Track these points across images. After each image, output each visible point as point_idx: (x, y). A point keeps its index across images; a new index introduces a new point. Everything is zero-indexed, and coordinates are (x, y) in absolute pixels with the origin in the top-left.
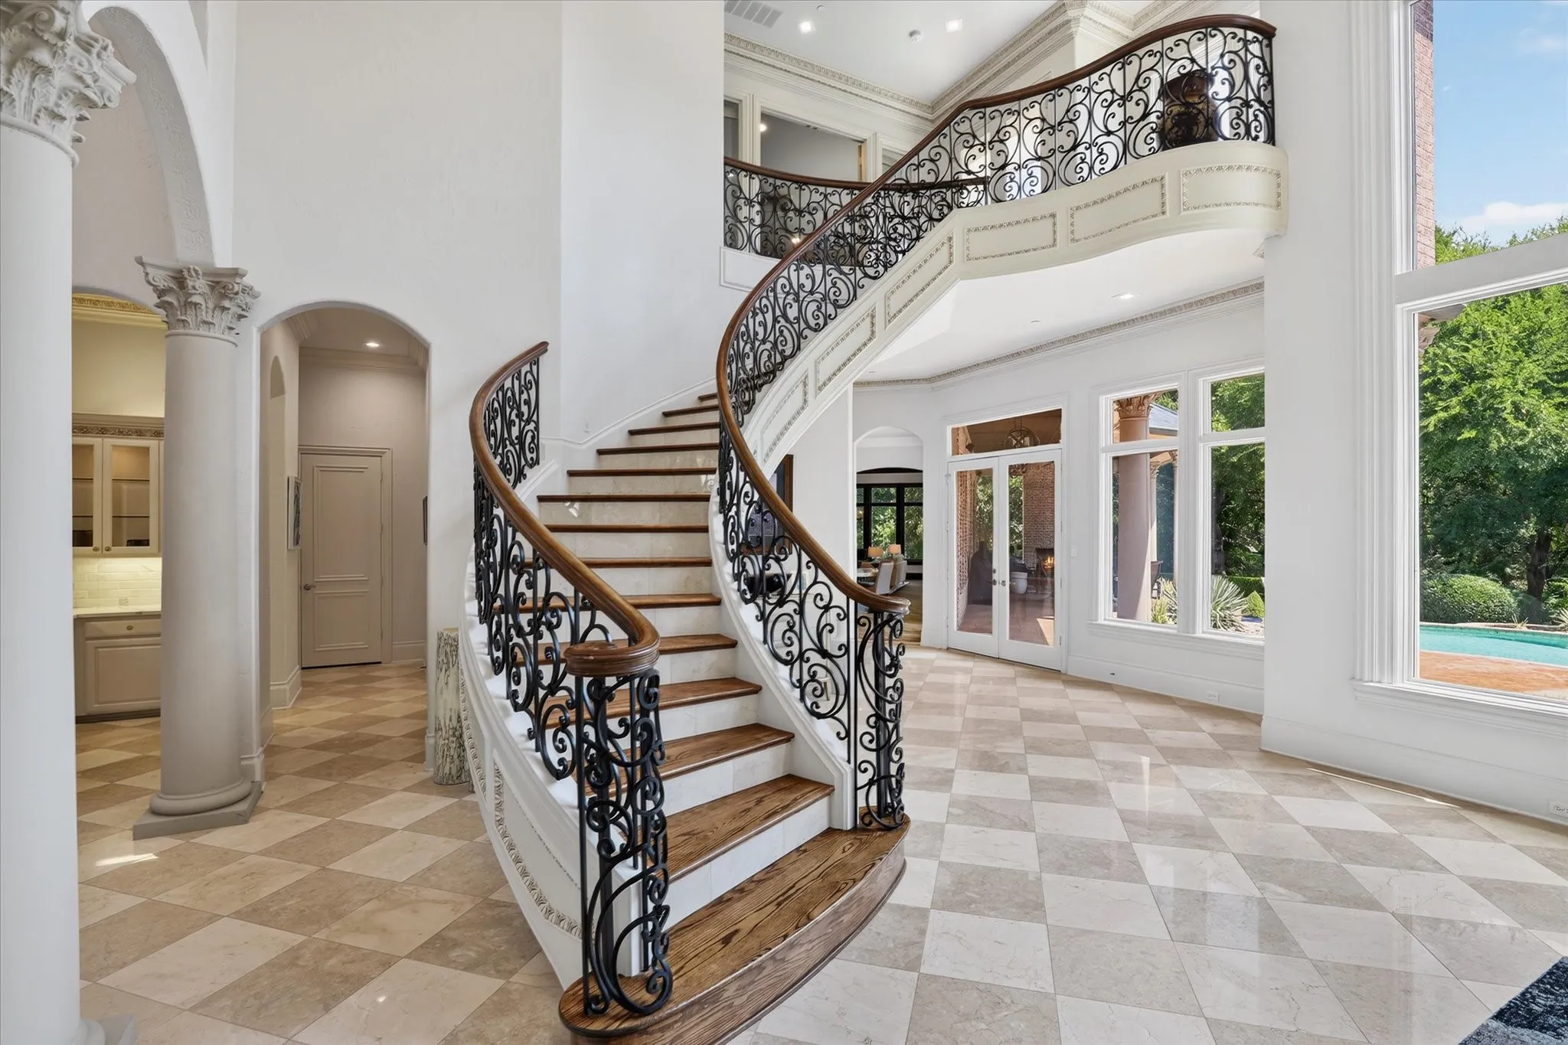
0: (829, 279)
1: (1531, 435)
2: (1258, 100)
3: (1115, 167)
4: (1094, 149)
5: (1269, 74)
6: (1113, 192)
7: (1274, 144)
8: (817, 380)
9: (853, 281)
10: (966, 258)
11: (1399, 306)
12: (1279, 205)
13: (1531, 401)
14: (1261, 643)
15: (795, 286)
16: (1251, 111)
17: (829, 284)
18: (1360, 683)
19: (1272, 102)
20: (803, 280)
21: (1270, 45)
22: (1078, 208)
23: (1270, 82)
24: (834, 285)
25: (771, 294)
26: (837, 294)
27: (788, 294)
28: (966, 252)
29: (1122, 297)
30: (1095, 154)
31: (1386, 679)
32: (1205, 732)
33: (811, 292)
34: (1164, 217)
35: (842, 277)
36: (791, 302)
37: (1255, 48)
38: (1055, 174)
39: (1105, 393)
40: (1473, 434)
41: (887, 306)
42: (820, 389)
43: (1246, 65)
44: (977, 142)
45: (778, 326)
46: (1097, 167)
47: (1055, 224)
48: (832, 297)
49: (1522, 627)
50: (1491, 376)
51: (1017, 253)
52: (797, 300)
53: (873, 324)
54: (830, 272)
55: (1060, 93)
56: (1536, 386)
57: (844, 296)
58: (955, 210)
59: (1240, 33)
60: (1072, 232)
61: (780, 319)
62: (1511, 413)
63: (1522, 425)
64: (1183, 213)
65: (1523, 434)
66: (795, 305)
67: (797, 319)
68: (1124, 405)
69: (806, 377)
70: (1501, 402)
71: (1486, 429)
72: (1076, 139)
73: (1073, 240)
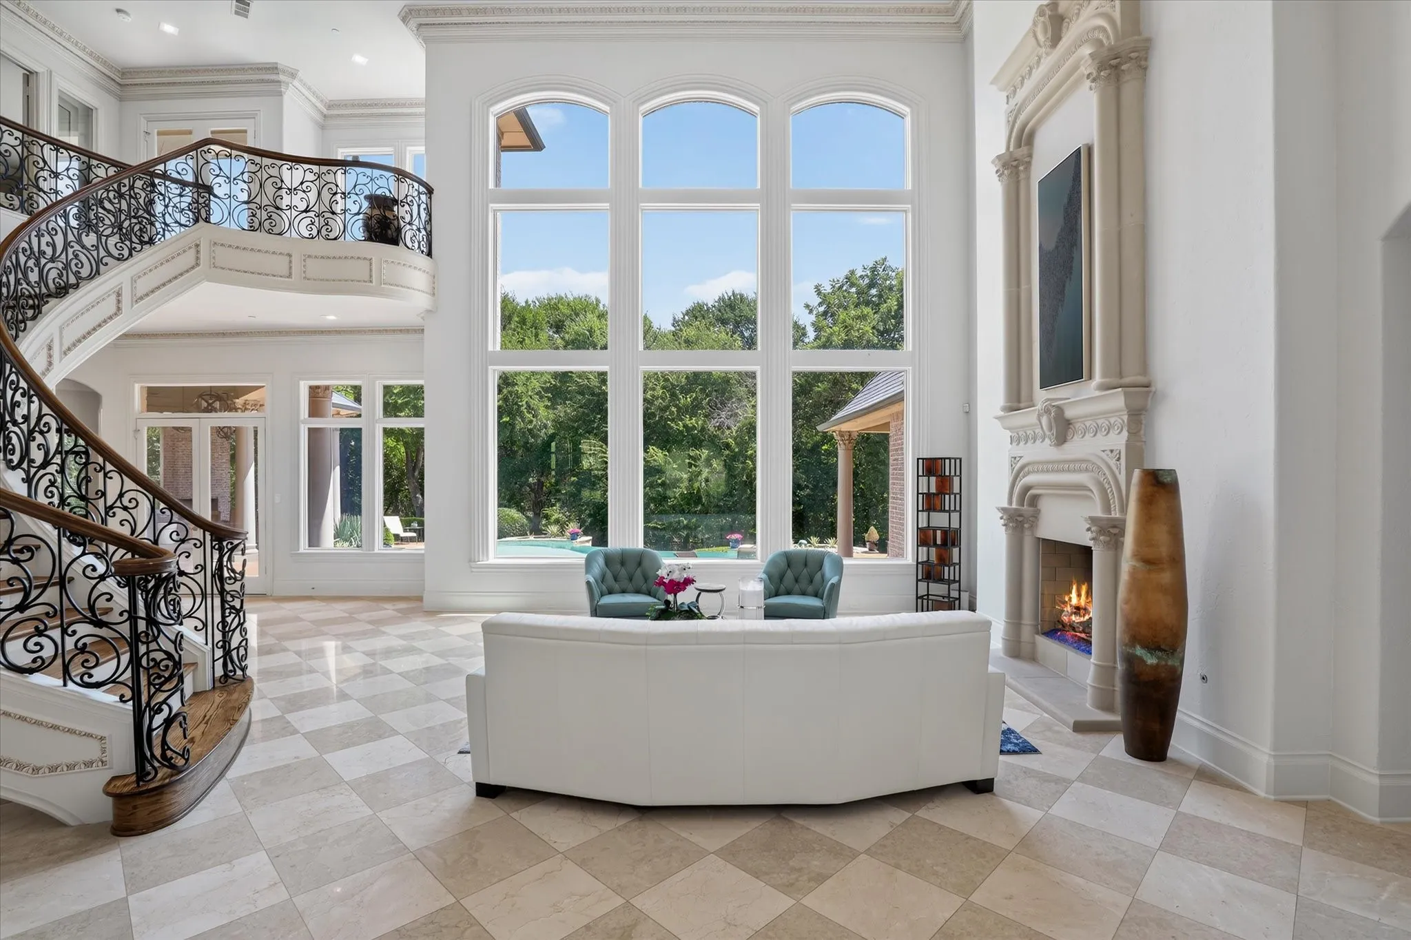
0: (70, 251)
1: (534, 423)
2: (425, 229)
3: (335, 239)
4: (322, 220)
5: (429, 214)
6: (337, 255)
7: (431, 257)
8: (61, 344)
9: (96, 257)
10: (212, 266)
11: (490, 367)
12: (434, 294)
13: (535, 402)
14: (423, 552)
15: (36, 249)
16: (421, 235)
17: (71, 256)
18: (474, 563)
19: (431, 231)
20: (44, 247)
21: (430, 198)
22: (309, 256)
23: (430, 220)
24: (76, 256)
25: (14, 257)
26: (80, 266)
27: (29, 258)
28: (213, 261)
29: (327, 317)
30: (322, 223)
31: (485, 559)
32: (389, 610)
33: (52, 260)
34: (371, 284)
35: (84, 251)
36: (33, 266)
37: (423, 197)
38: (290, 224)
39: (303, 380)
40: (508, 419)
41: (133, 288)
42: (65, 354)
43: (419, 206)
44: (222, 174)
45: (20, 287)
46: (324, 232)
47: (290, 262)
48: (74, 269)
49: (532, 538)
50: (516, 384)
51: (259, 274)
52: (37, 264)
53: (119, 302)
54: (72, 244)
55: (296, 167)
56: (537, 394)
57: (85, 272)
58: (201, 223)
59: (416, 185)
60: (304, 272)
61: (22, 281)
62: (526, 408)
63: (530, 416)
64: (383, 286)
65: (531, 422)
66: (36, 270)
67: (38, 283)
68: (314, 390)
69: (52, 341)
70: (521, 401)
71: (513, 418)
72: (308, 206)
73: (305, 278)
